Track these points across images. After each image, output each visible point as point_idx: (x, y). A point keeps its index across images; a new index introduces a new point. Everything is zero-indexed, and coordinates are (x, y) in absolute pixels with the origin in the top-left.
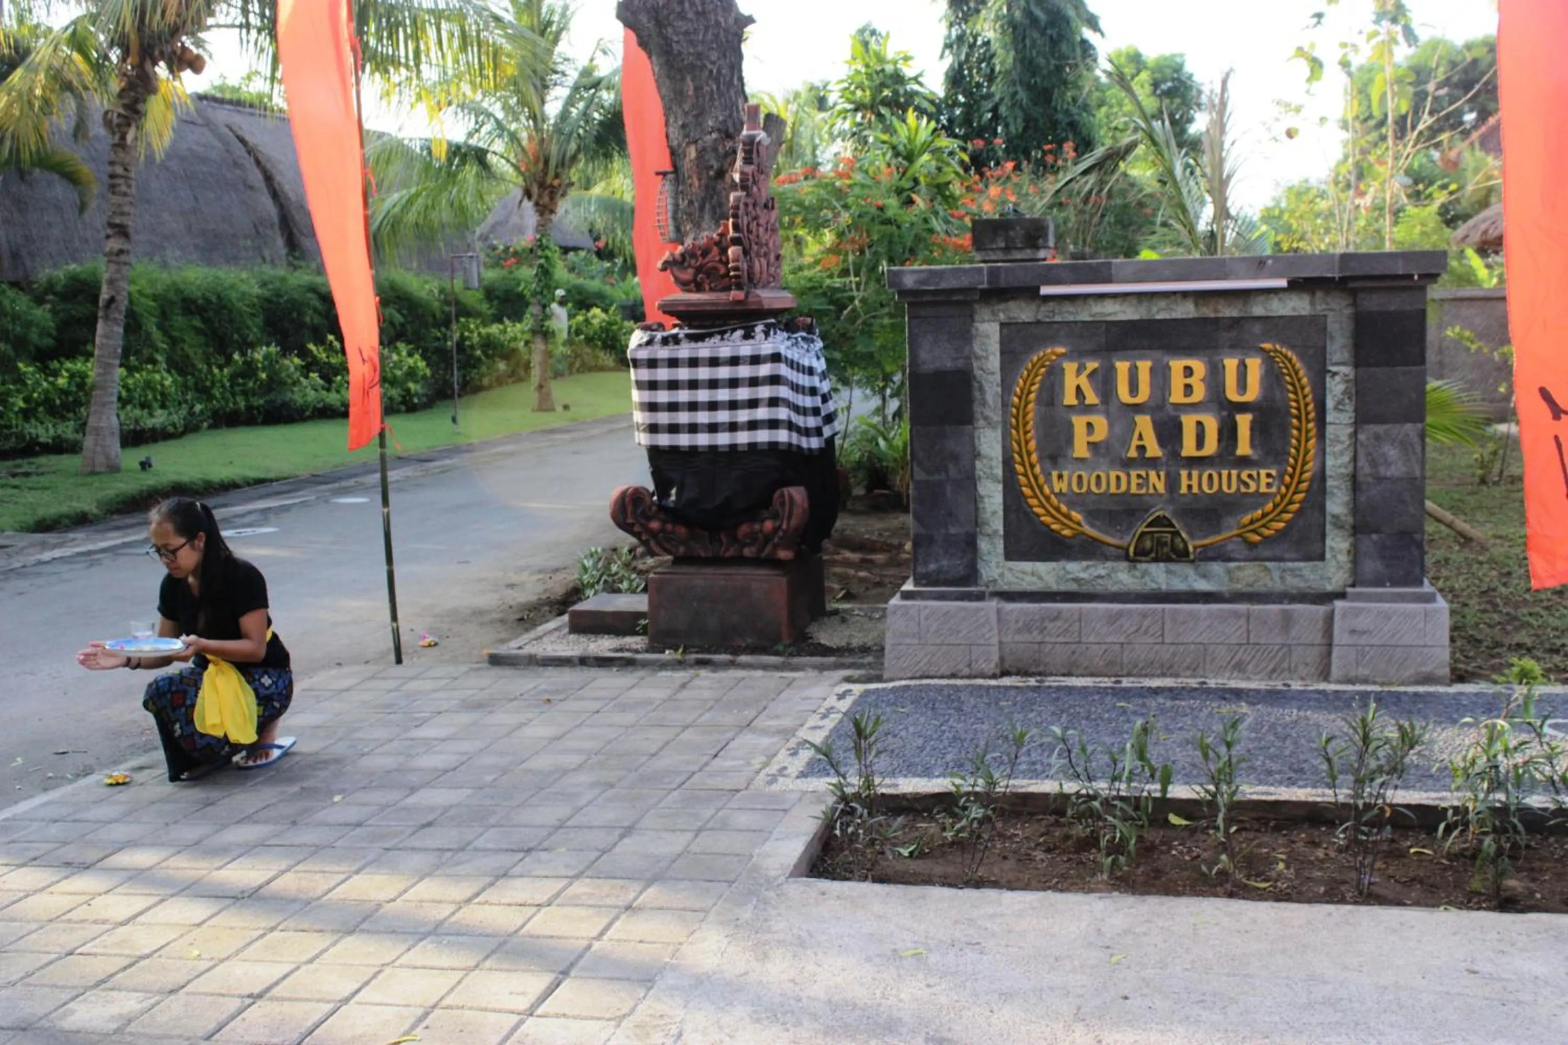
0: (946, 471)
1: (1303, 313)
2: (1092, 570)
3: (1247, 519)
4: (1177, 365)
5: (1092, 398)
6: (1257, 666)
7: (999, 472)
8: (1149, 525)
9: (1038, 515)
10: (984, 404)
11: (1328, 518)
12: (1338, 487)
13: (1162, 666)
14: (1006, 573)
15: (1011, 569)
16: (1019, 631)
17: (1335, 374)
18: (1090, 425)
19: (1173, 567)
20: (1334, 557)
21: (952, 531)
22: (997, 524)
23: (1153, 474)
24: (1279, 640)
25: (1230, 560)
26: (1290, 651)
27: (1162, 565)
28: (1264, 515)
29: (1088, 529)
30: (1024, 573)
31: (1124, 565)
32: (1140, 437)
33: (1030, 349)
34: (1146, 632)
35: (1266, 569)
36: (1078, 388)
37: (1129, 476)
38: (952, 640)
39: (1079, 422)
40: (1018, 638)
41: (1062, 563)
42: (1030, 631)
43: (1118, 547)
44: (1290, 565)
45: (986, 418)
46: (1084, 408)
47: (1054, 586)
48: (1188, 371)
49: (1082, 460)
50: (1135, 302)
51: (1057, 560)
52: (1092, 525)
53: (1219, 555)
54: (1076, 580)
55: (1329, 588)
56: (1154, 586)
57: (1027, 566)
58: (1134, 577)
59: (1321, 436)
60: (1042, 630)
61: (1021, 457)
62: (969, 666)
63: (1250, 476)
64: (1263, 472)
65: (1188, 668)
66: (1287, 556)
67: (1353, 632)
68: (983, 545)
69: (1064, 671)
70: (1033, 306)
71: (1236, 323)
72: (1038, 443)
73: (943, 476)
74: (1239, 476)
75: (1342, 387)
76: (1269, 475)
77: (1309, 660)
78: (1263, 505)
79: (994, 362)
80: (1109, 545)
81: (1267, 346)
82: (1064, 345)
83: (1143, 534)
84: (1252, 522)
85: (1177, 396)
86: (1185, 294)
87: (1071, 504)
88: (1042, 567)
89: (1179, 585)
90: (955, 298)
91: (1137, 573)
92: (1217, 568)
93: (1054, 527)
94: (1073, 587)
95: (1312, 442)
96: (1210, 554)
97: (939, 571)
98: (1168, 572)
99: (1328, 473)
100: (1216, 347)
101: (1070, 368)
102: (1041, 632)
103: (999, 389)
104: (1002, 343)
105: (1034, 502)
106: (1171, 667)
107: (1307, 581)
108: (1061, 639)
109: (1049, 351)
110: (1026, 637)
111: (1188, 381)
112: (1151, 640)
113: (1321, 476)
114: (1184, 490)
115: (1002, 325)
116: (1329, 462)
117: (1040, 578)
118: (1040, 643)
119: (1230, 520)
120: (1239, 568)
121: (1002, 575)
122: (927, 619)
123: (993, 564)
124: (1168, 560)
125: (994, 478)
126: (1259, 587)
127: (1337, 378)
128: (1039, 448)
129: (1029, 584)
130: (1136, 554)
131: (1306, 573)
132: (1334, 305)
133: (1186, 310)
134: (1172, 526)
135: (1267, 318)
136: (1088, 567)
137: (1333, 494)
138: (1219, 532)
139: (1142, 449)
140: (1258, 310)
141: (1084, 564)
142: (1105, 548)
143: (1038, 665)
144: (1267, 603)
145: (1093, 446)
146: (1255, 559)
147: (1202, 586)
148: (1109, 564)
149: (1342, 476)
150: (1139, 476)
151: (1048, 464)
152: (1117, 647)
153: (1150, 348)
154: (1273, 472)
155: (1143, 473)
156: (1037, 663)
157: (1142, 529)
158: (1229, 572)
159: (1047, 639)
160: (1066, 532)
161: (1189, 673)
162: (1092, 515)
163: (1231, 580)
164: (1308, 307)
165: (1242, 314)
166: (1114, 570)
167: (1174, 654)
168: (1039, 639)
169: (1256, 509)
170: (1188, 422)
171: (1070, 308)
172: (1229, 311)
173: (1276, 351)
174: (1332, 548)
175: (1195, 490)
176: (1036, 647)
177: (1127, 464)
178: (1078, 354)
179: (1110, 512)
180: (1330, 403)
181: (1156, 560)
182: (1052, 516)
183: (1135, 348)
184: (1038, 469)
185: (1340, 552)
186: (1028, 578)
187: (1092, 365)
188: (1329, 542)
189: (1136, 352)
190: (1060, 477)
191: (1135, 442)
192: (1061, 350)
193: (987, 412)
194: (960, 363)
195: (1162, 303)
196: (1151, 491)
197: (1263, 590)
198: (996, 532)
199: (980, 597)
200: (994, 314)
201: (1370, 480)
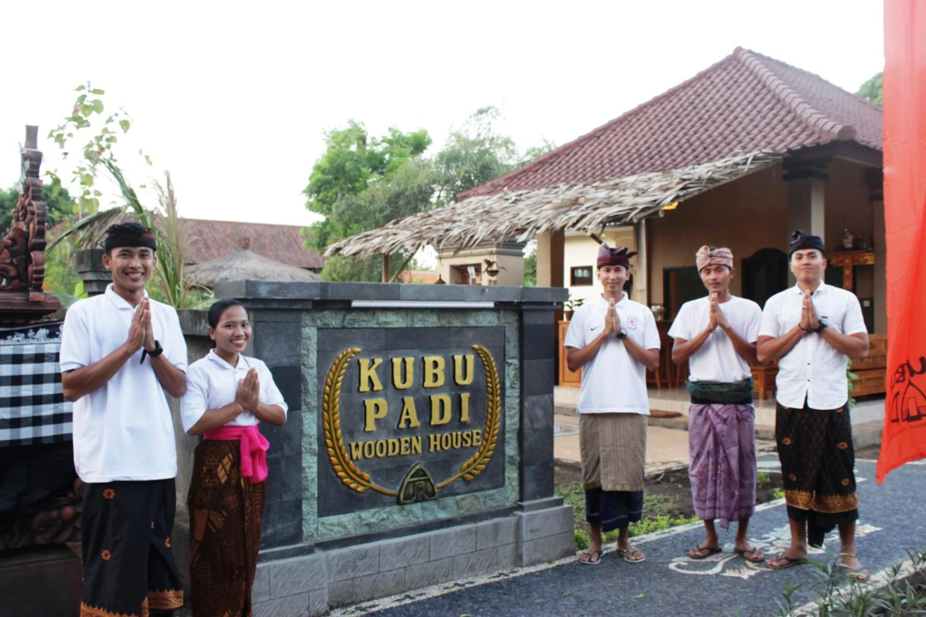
0: (282, 448)
1: (494, 325)
2: (377, 515)
3: (465, 464)
4: (429, 360)
5: (378, 386)
6: (481, 565)
7: (315, 447)
8: (412, 477)
9: (341, 478)
10: (307, 392)
11: (507, 459)
12: (511, 438)
13: (429, 577)
14: (321, 528)
15: (323, 523)
16: (339, 572)
17: (510, 364)
18: (377, 406)
19: (425, 504)
20: (511, 483)
21: (285, 498)
22: (314, 489)
23: (414, 439)
24: (492, 545)
25: (457, 494)
26: (497, 550)
27: (419, 504)
28: (475, 461)
29: (373, 484)
30: (332, 525)
31: (396, 508)
32: (407, 414)
33: (336, 349)
34: (419, 556)
35: (476, 497)
36: (370, 378)
37: (400, 441)
38: (295, 591)
39: (370, 403)
40: (339, 578)
41: (357, 513)
42: (346, 571)
43: (391, 495)
44: (489, 492)
45: (307, 404)
46: (373, 392)
47: (354, 532)
48: (436, 364)
49: (370, 432)
50: (404, 314)
51: (353, 512)
52: (376, 481)
53: (450, 492)
54: (369, 525)
55: (508, 504)
56: (415, 520)
57: (333, 519)
58: (403, 516)
59: (503, 405)
60: (354, 568)
61: (331, 433)
62: (308, 609)
63: (468, 435)
64: (475, 432)
65: (443, 576)
66: (486, 486)
67: (532, 531)
68: (305, 508)
69: (368, 597)
70: (340, 316)
71: (460, 330)
72: (341, 422)
73: (279, 455)
74: (462, 436)
75: (513, 373)
76: (478, 434)
77: (506, 555)
78: (473, 454)
79: (313, 359)
80: (386, 494)
81: (476, 346)
82: (359, 346)
83: (409, 483)
84: (469, 466)
85: (429, 383)
86: (432, 310)
87: (362, 467)
88: (346, 518)
89: (430, 518)
90: (295, 307)
91: (405, 513)
92: (450, 501)
93: (353, 486)
94: (365, 530)
95: (499, 408)
96: (446, 492)
97: (274, 535)
98: (423, 509)
99: (507, 428)
100: (449, 347)
101: (365, 362)
102: (354, 570)
103: (316, 380)
104: (318, 344)
105: (338, 467)
106: (434, 577)
107: (497, 502)
108: (367, 573)
109: (349, 350)
110: (344, 576)
111: (435, 371)
112: (422, 561)
113: (503, 432)
114: (432, 449)
115: (319, 329)
116: (508, 422)
117: (345, 527)
118: (353, 579)
119: (456, 467)
120: (463, 499)
121: (317, 529)
122: (275, 577)
123: (311, 522)
124: (424, 500)
125: (312, 453)
126: (474, 511)
127: (512, 367)
128: (343, 426)
129: (337, 534)
130: (404, 499)
131: (497, 496)
132: (509, 320)
133: (432, 321)
134: (425, 475)
135: (476, 327)
136: (375, 513)
137: (509, 443)
138: (450, 476)
139: (408, 421)
140: (472, 322)
141: (372, 511)
142: (384, 497)
143: (351, 597)
144: (481, 520)
145: (377, 421)
146: (469, 492)
147: (443, 515)
148: (387, 509)
149: (514, 430)
150: (406, 442)
151: (348, 439)
152: (402, 570)
153: (412, 348)
154: (480, 431)
155: (408, 439)
156: (351, 595)
157: (408, 479)
158: (457, 503)
159: (358, 574)
160: (360, 489)
161: (444, 579)
162: (375, 473)
163: (458, 509)
164: (496, 321)
165: (463, 325)
166: (391, 513)
167: (436, 568)
168: (352, 575)
169: (469, 457)
170: (435, 399)
171: (365, 318)
172: (457, 323)
173: (481, 350)
174: (509, 478)
175: (438, 448)
176: (350, 582)
177: (398, 432)
178: (369, 352)
179: (387, 470)
180: (508, 384)
181: (416, 501)
182: (351, 478)
183: (403, 348)
184: (341, 442)
185: (514, 479)
186: (336, 529)
187: (379, 361)
188: (507, 475)
189: (404, 351)
190: (357, 446)
191: (404, 417)
192: (358, 349)
193: (309, 400)
194: (293, 360)
195: (420, 316)
196: (413, 452)
197: (476, 512)
198: (313, 495)
199: (309, 550)
200: (313, 320)
201: (530, 431)
